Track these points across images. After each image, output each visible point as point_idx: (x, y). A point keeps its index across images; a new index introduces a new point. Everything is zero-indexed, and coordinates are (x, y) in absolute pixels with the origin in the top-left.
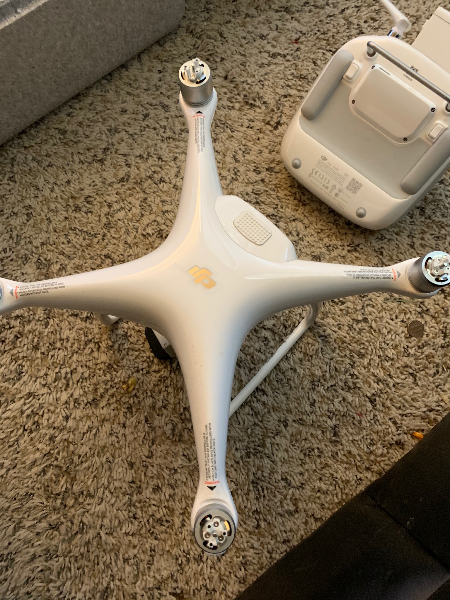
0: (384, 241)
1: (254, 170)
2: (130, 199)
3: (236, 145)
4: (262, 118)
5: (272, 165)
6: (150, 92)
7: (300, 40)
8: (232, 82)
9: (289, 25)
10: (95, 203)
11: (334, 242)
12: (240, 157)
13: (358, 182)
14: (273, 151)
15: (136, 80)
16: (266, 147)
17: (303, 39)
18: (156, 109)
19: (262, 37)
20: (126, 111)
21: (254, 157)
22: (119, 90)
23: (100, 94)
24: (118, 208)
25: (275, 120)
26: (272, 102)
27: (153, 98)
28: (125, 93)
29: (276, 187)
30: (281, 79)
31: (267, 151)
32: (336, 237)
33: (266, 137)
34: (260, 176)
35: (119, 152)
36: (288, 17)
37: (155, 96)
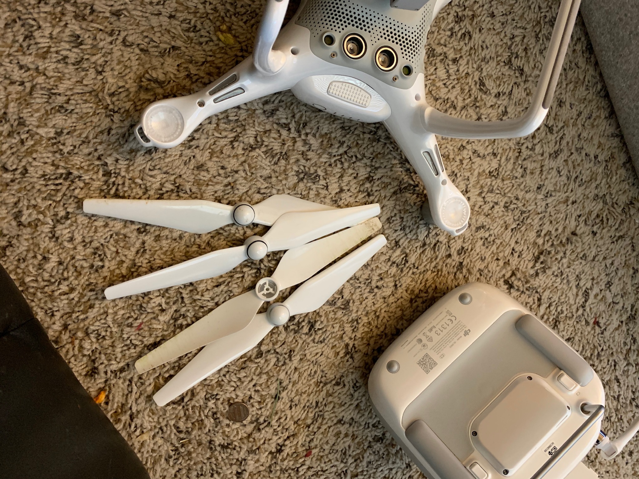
0: (351, 388)
1: (463, 248)
2: (458, 88)
3: (496, 231)
4: (521, 268)
5: (464, 270)
6: (576, 139)
7: (597, 327)
8: (568, 239)
9: (615, 317)
10: (462, 43)
11: (361, 330)
12: (482, 233)
13: (432, 369)
14: (481, 275)
15: (593, 126)
16: (487, 267)
17: (598, 330)
18: (556, 143)
19: (609, 284)
20: (560, 106)
21: (478, 250)
22: (586, 102)
23: (586, 80)
24: (451, 71)
25: (516, 283)
26: (535, 283)
27: (568, 143)
28: (582, 110)
29: (438, 271)
30: (559, 299)
31: (482, 267)
32: (367, 333)
33: (498, 268)
34: (455, 254)
35: (515, 87)
36: (624, 318)
37: (570, 144)
